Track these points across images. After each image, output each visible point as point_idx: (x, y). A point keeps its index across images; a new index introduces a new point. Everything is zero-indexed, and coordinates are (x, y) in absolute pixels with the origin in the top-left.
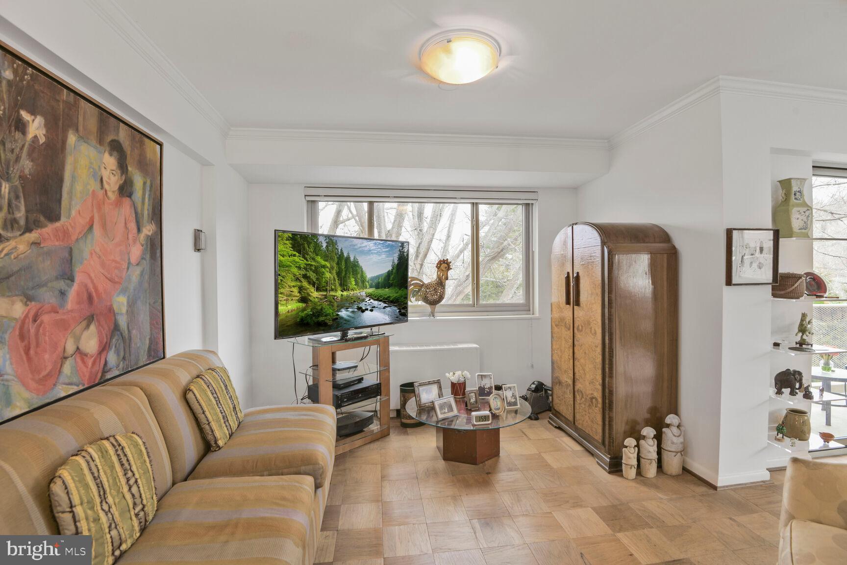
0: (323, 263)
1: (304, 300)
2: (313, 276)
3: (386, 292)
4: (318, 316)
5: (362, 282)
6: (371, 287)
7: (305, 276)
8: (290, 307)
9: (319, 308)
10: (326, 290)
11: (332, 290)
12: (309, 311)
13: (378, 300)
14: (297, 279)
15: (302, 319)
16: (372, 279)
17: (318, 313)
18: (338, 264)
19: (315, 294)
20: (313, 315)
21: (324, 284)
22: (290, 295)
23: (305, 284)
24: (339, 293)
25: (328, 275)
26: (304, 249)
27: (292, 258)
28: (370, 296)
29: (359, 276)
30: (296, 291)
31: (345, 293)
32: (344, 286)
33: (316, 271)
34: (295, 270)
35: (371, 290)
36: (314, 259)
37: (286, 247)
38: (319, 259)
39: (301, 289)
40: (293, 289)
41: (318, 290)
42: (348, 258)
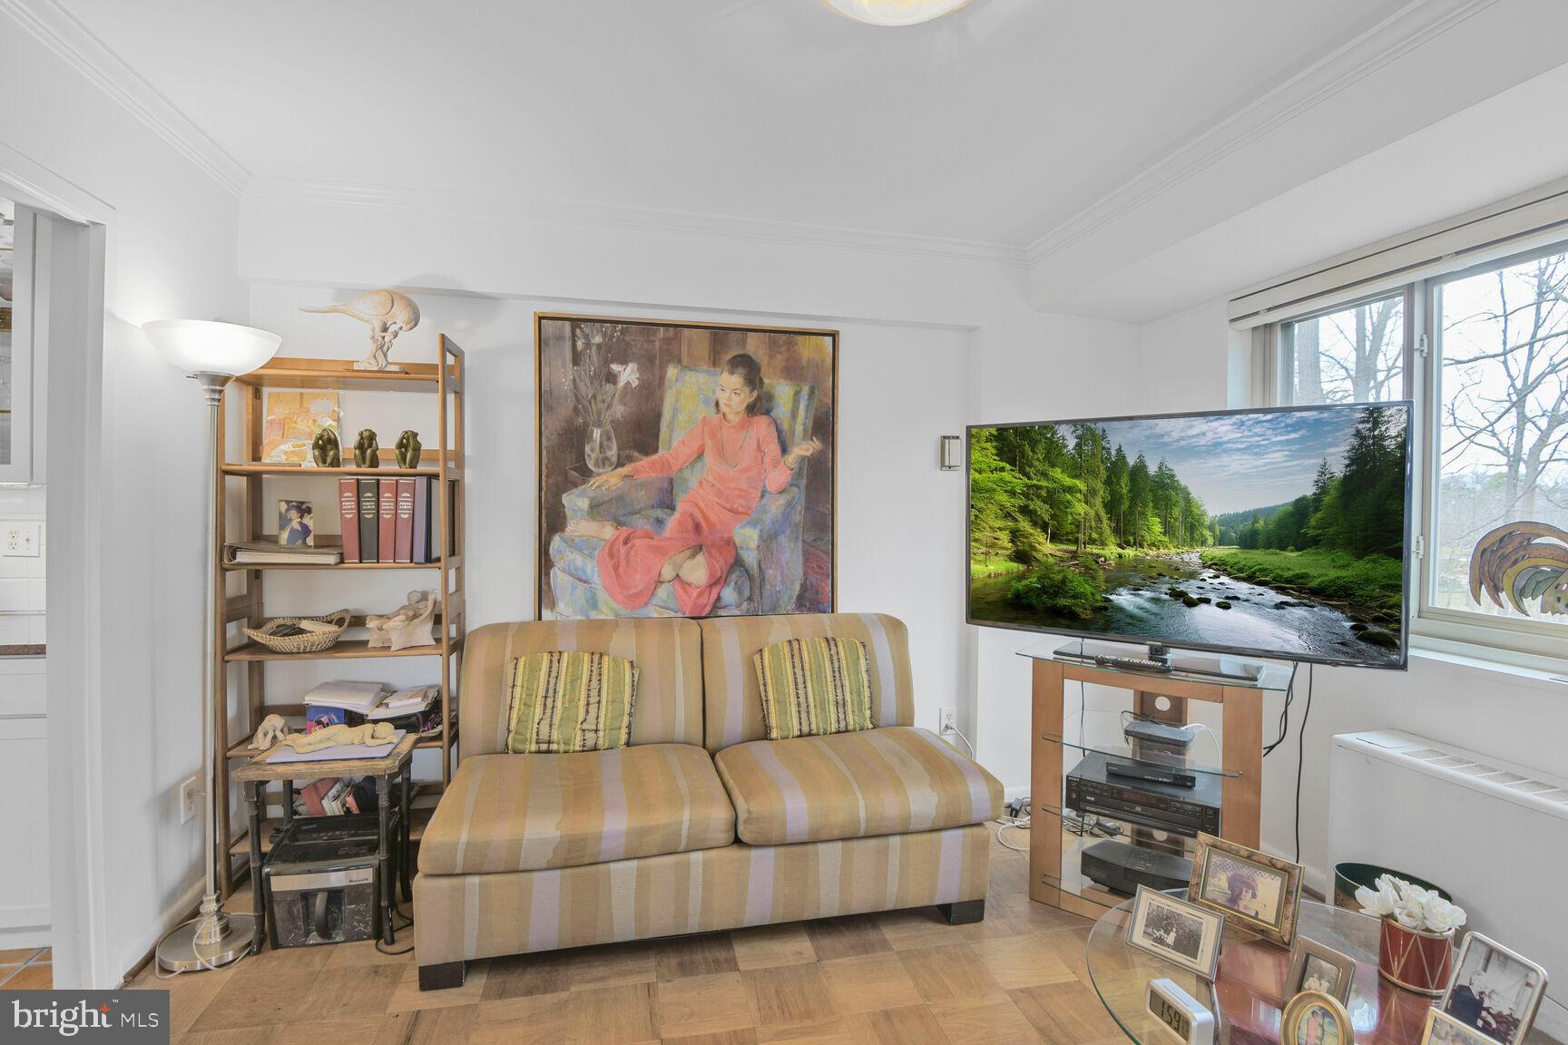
0: (1068, 481)
1: (1022, 556)
2: (1043, 510)
3: (1291, 561)
4: (1056, 594)
5: (1191, 528)
6: (1222, 541)
7: (1024, 510)
8: (997, 567)
9: (1059, 577)
10: (1076, 541)
11: (1092, 541)
12: (1033, 581)
13: (1250, 579)
14: (1008, 515)
15: (1018, 595)
16: (1227, 521)
17: (1060, 588)
18: (1108, 482)
19: (1047, 548)
20: (1043, 590)
21: (1069, 528)
22: (992, 546)
23: (1025, 525)
24: (1111, 551)
25: (1080, 508)
26: (1023, 455)
27: (996, 475)
28: (1221, 567)
29: (1176, 512)
30: (1004, 538)
31: (1130, 552)
32: (1127, 533)
33: (1051, 499)
34: (1003, 498)
35: (1221, 552)
36: (1044, 474)
37: (987, 455)
38: (1057, 473)
39: (1015, 535)
40: (999, 534)
41: (1055, 538)
42: (1140, 469)
